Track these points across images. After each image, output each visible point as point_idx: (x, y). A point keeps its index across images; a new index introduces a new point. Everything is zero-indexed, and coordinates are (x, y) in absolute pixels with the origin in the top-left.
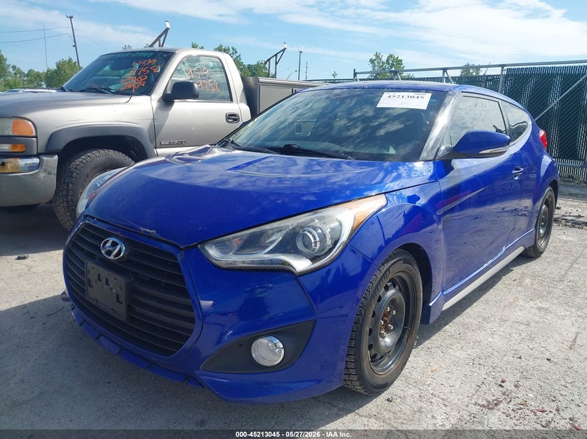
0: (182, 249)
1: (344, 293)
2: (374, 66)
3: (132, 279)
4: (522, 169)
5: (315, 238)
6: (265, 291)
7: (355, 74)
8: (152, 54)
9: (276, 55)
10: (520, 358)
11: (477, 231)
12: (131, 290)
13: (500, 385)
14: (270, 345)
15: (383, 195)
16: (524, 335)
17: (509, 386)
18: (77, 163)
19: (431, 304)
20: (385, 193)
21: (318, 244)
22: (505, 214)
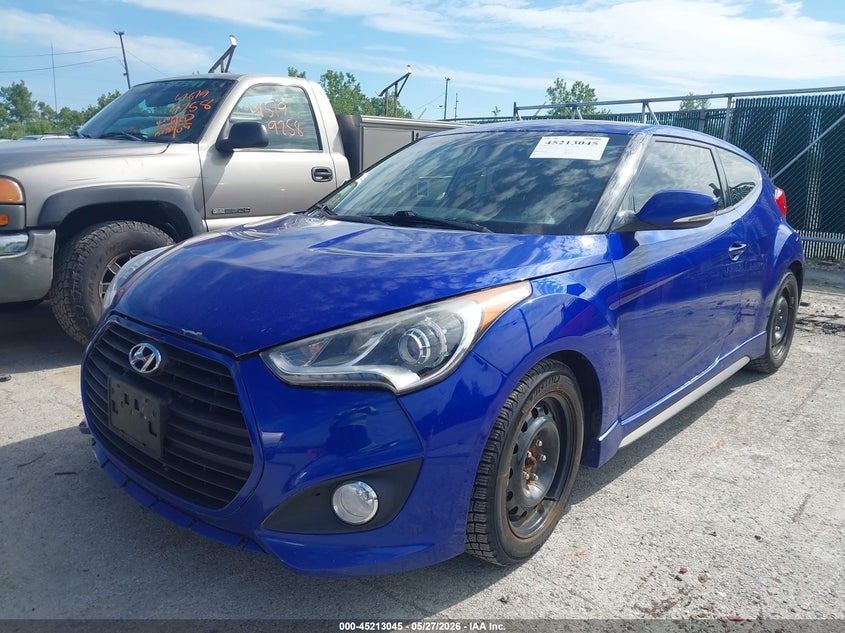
0: (238, 359)
1: (471, 422)
2: (554, 99)
3: (170, 401)
4: (744, 245)
5: (424, 344)
6: (364, 417)
7: (516, 110)
8: (203, 82)
9: (396, 83)
10: (714, 534)
11: (675, 337)
12: (168, 417)
13: (677, 578)
14: (361, 492)
15: (528, 283)
16: (725, 498)
17: (690, 579)
18: (86, 241)
19: (601, 439)
20: (530, 279)
21: (429, 351)
22: (723, 312)
